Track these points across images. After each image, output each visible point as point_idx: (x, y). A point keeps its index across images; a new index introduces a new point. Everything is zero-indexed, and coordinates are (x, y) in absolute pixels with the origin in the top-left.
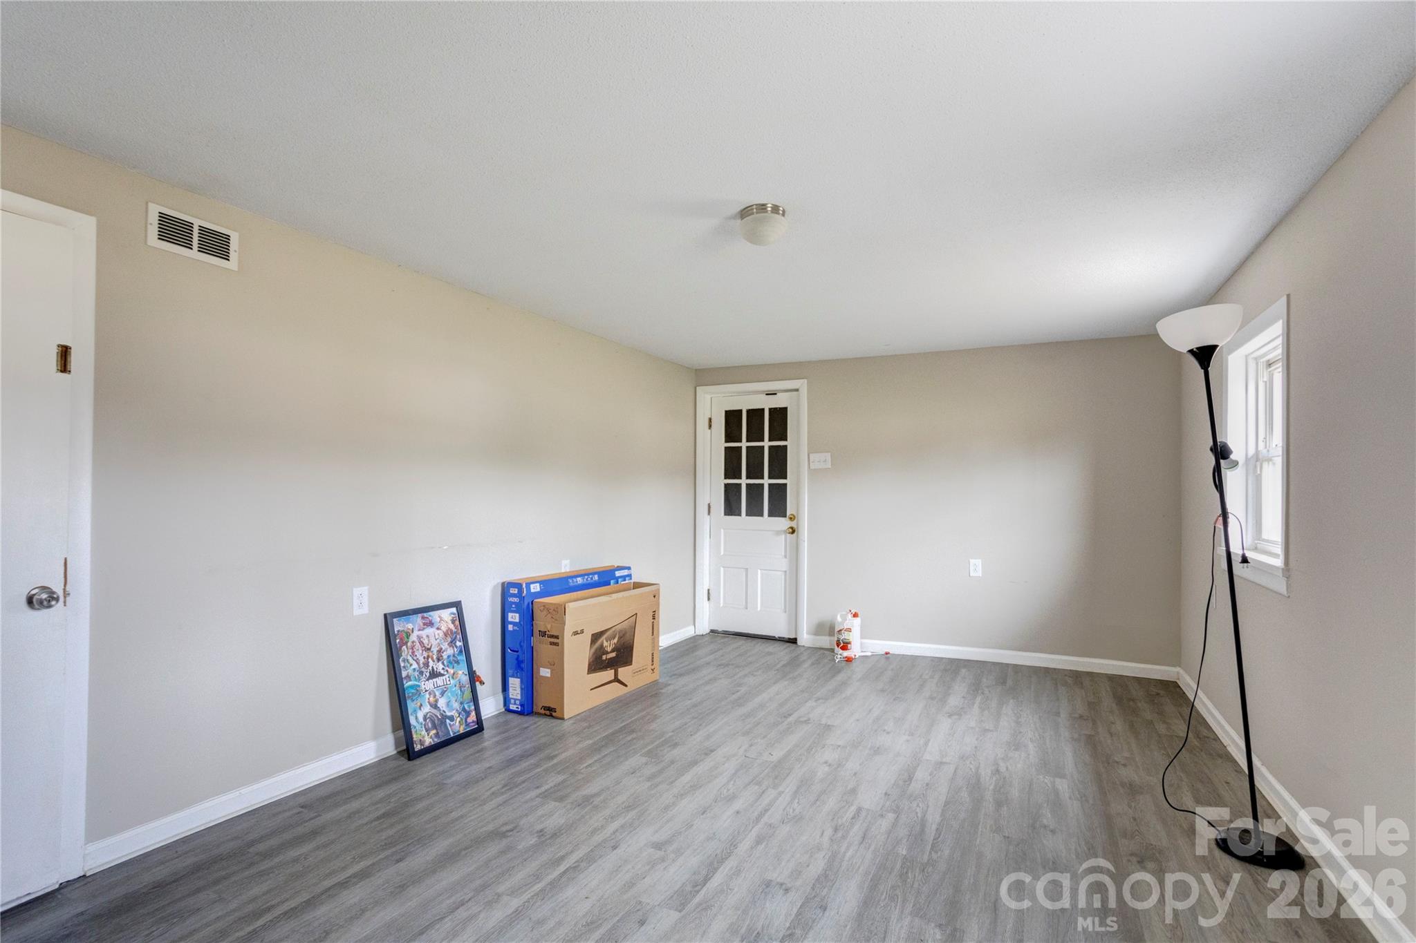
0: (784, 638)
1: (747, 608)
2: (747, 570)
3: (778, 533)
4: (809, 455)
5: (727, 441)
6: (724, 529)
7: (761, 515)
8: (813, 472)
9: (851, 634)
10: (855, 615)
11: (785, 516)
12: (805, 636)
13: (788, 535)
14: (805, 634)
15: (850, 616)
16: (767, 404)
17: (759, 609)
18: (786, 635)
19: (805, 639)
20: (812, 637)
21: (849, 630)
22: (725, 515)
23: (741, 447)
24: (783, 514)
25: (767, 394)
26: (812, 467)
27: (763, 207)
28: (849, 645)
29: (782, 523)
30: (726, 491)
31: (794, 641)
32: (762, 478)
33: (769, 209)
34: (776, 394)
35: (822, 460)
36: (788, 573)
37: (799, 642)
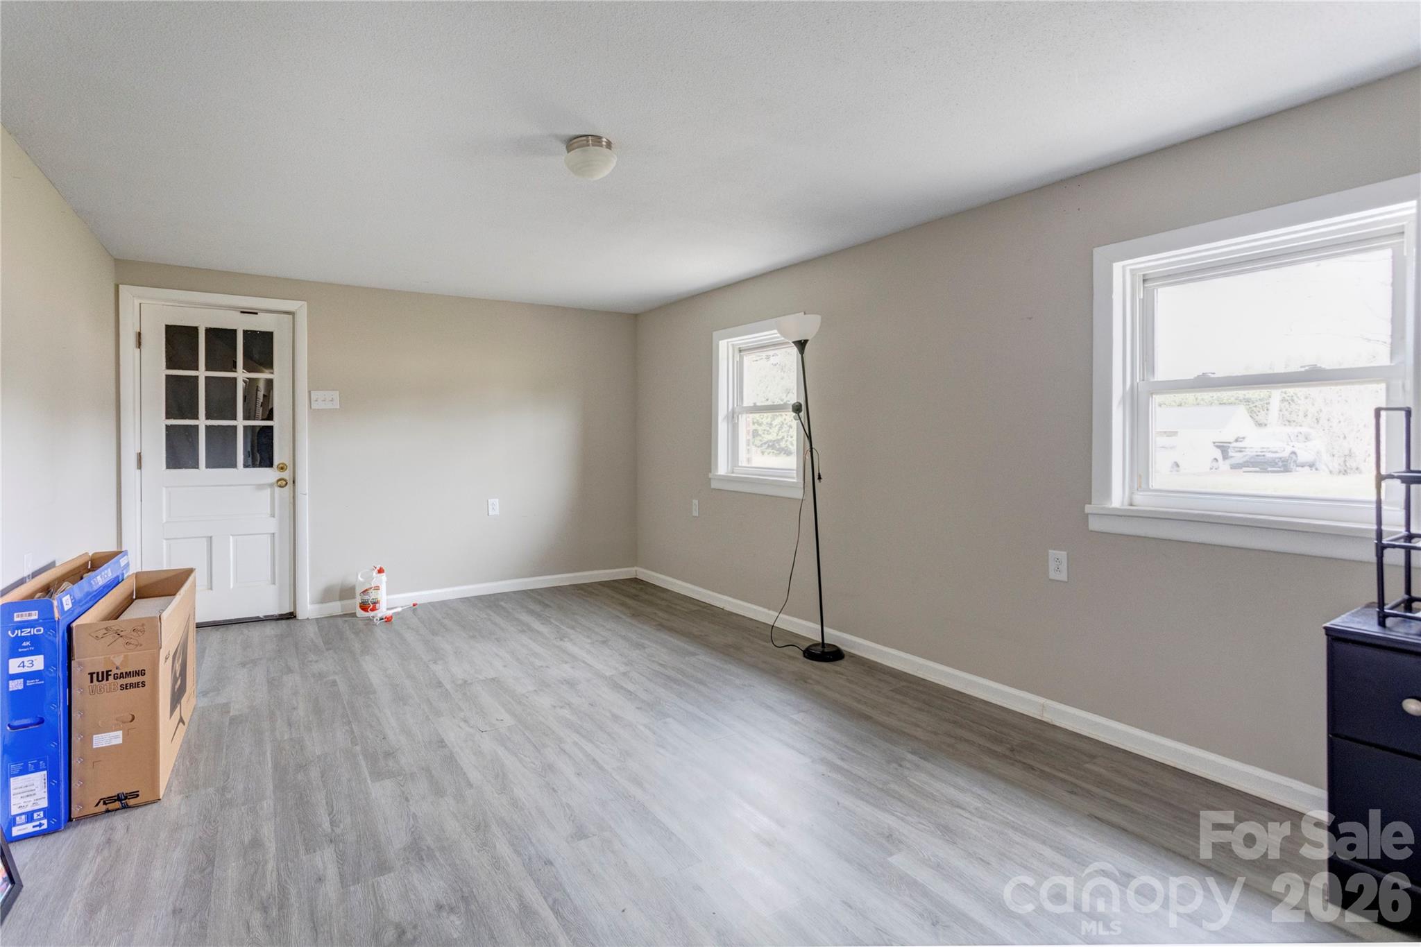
0: (273, 616)
1: (211, 589)
2: (211, 537)
3: (260, 487)
4: (309, 392)
5: (168, 367)
6: (166, 487)
7: (234, 465)
8: (315, 414)
9: (379, 592)
10: (381, 571)
11: (271, 465)
12: (309, 607)
13: (277, 489)
14: (309, 605)
15: (375, 573)
16: (242, 324)
17: (232, 586)
18: (275, 611)
19: (308, 609)
20: (317, 606)
21: (377, 588)
22: (168, 467)
23: (197, 377)
24: (267, 461)
25: (242, 312)
26: (314, 406)
27: (599, 140)
28: (377, 605)
29: (267, 475)
30: (168, 436)
31: (291, 616)
32: (234, 418)
33: (604, 143)
34: (256, 313)
35: (327, 399)
36: (276, 535)
37: (300, 615)
